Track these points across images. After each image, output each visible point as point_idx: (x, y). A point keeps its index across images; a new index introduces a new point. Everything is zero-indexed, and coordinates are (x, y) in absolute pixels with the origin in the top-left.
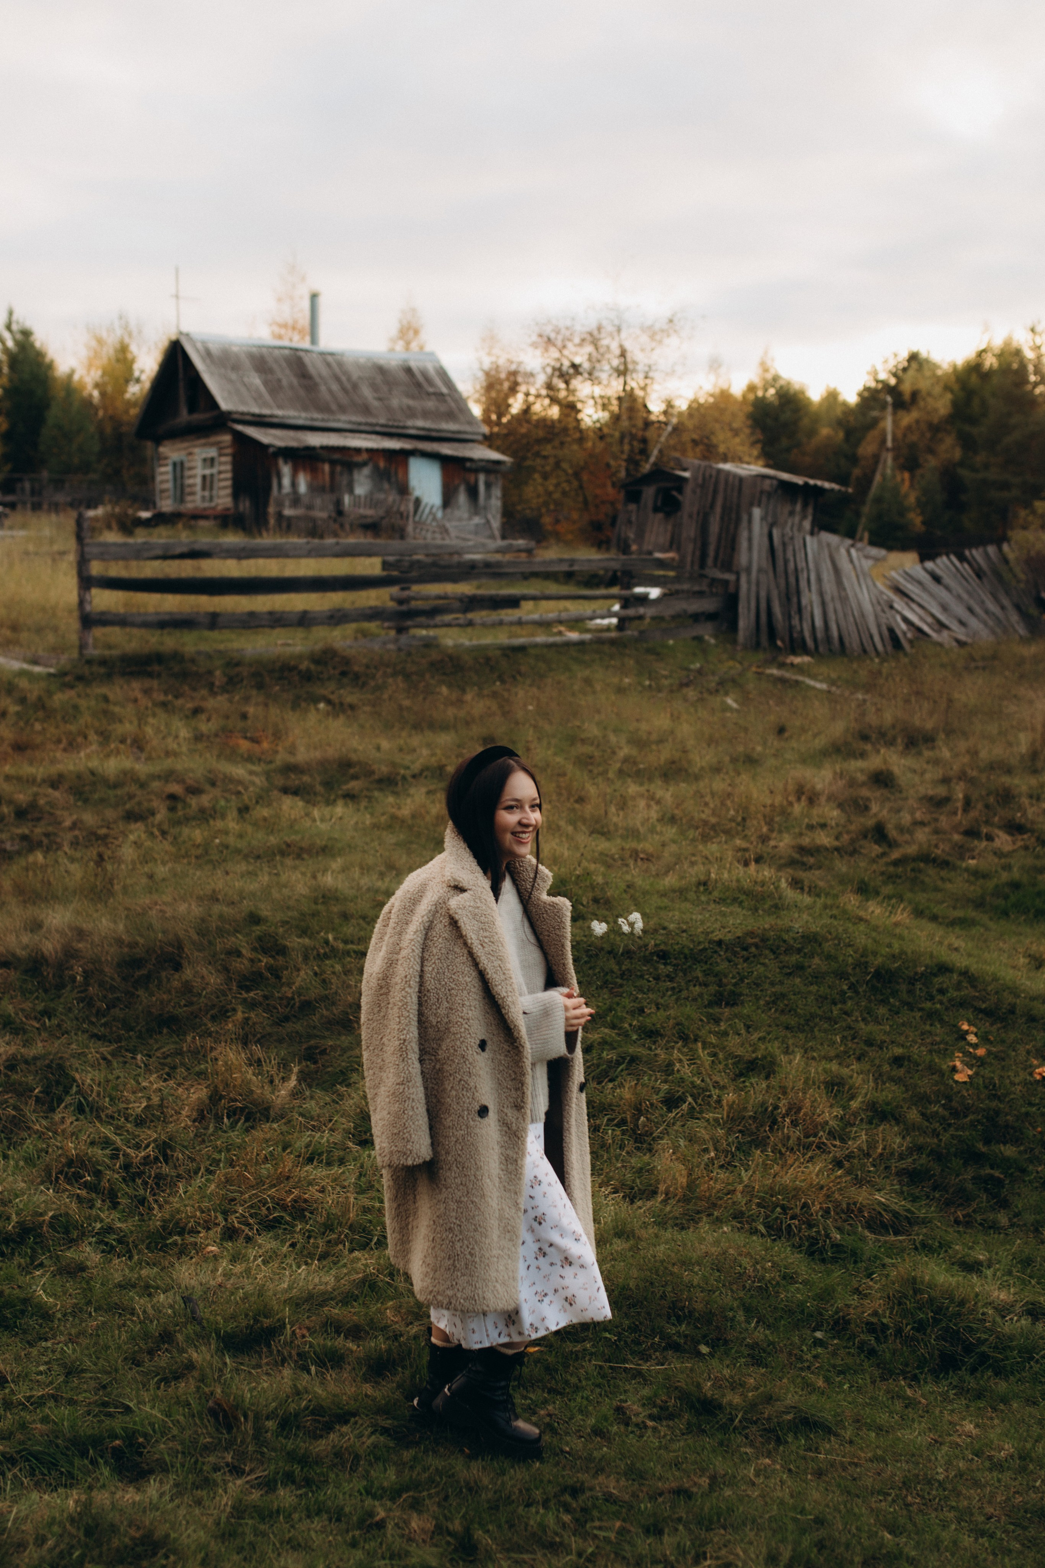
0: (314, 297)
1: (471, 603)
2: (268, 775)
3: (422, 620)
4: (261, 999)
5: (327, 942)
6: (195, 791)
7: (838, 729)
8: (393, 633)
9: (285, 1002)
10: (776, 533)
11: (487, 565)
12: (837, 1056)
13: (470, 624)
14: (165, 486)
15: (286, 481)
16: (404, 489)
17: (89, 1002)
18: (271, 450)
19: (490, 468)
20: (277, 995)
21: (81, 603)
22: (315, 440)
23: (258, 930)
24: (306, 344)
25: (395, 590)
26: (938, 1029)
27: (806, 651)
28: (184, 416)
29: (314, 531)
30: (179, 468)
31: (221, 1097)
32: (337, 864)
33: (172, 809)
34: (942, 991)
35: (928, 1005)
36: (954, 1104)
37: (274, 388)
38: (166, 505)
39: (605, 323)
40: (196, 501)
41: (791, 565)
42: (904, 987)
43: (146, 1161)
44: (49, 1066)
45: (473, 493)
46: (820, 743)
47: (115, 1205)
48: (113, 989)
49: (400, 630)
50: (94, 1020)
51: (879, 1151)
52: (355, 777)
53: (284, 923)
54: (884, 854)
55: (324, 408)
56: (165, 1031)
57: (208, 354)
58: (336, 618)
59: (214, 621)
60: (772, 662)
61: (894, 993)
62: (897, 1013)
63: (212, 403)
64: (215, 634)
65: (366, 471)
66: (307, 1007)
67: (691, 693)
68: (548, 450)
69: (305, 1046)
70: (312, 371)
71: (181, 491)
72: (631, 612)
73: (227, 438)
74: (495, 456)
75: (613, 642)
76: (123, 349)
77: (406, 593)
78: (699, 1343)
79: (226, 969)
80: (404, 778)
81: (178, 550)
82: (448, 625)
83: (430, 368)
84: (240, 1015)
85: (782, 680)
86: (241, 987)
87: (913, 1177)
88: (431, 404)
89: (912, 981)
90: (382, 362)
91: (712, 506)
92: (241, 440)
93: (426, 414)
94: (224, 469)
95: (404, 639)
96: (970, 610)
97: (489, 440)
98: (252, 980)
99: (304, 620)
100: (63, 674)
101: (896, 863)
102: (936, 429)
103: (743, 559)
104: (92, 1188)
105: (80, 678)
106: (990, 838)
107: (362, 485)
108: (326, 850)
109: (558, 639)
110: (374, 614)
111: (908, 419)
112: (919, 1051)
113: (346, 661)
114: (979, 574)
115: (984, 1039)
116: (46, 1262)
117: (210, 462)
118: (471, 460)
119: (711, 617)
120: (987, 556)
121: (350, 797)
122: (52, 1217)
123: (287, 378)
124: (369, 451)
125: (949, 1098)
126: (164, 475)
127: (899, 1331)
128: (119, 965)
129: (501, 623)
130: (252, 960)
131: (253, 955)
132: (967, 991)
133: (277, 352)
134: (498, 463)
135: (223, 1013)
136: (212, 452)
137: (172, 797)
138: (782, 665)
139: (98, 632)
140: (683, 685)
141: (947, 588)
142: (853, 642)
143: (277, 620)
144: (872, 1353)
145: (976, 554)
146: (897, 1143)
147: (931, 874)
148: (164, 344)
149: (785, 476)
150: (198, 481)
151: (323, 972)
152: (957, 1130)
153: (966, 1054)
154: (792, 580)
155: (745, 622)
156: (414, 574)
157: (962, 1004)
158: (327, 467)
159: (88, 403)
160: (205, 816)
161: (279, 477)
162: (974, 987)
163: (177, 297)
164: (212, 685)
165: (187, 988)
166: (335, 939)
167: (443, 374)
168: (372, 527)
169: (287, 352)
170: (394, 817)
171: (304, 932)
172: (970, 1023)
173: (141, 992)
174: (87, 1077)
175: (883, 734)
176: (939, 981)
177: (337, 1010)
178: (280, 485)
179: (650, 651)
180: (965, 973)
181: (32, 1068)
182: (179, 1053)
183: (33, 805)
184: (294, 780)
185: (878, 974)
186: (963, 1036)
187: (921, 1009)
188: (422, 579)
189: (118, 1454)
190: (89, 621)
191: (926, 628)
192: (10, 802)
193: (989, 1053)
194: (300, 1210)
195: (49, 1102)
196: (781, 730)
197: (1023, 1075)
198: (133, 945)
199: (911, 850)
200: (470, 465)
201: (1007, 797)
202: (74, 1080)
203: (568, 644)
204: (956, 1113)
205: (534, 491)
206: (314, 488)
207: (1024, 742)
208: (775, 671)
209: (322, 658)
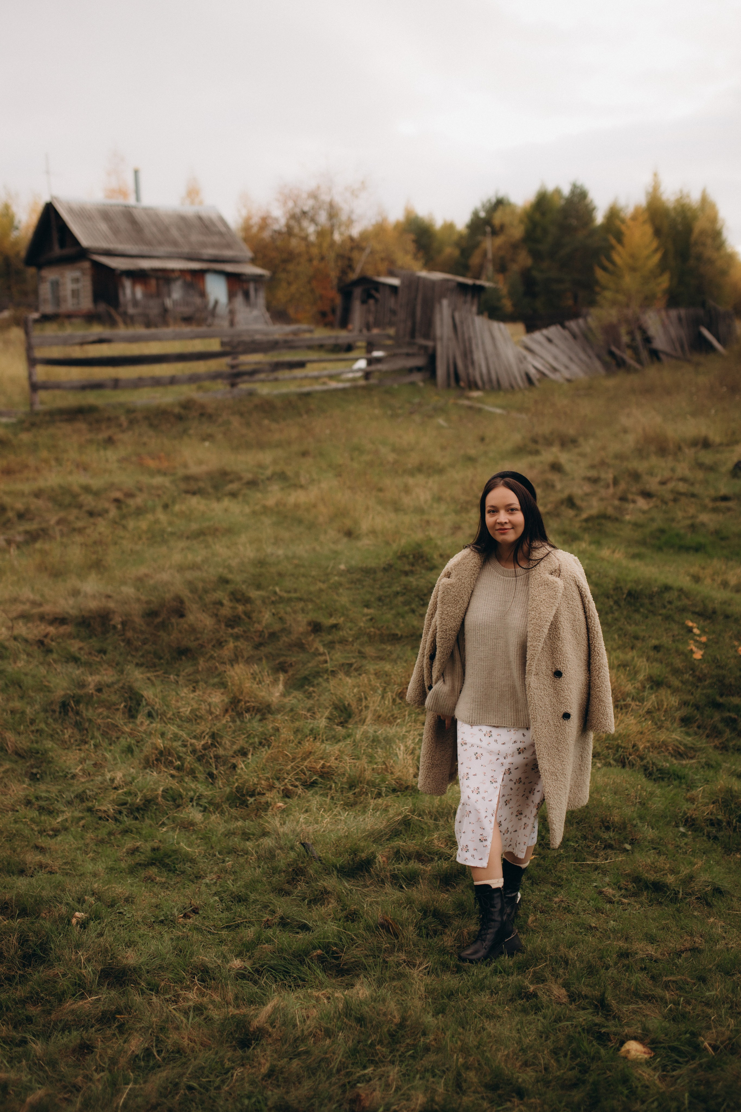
0: (136, 172)
1: (277, 366)
2: (173, 482)
3: (246, 378)
4: (242, 633)
5: (275, 593)
6: (130, 495)
7: (517, 438)
8: (228, 388)
9: (258, 634)
10: (457, 315)
11: (286, 342)
12: (619, 648)
13: (276, 380)
14: (46, 296)
15: (128, 291)
16: (203, 294)
17: (129, 642)
18: (117, 272)
19: (257, 279)
20: (252, 629)
21: (30, 376)
22: (146, 264)
23: (229, 587)
24: (132, 201)
25: (228, 359)
26: (675, 627)
27: (477, 388)
28: (57, 251)
29: (149, 323)
30: (56, 285)
31: (239, 701)
32: (243, 538)
33: (119, 508)
34: (670, 602)
35: (663, 611)
36: (697, 673)
37: (116, 231)
38: (48, 309)
39: (321, 185)
40: (69, 305)
41: (466, 336)
42: (646, 601)
43: (205, 747)
44: (122, 688)
45: (246, 295)
46: (508, 446)
47: (195, 778)
48: (142, 632)
49: (233, 385)
50: (134, 653)
51: (665, 706)
52: (231, 482)
53: (244, 582)
54: (576, 516)
55: (149, 243)
56: (184, 658)
57: (71, 210)
58: (194, 379)
59: (116, 384)
60: (461, 396)
61: (642, 605)
62: (647, 617)
63: (75, 242)
64: (118, 392)
65: (179, 283)
66: (273, 636)
67: (417, 418)
68: (290, 267)
69: (277, 662)
70: (139, 219)
71: (57, 300)
72: (373, 368)
73: (87, 265)
74: (258, 271)
75: (363, 388)
76: (7, 207)
77: (235, 362)
78: (623, 843)
79: (216, 615)
80: (263, 481)
81: (91, 339)
82: (263, 381)
83: (214, 216)
84: (231, 645)
85: (470, 408)
86: (228, 626)
87: (686, 721)
88: (216, 239)
89: (651, 597)
90: (183, 213)
91: (416, 299)
92: (98, 266)
93: (214, 246)
94: (86, 286)
95: (236, 390)
96: (571, 359)
97: (253, 261)
98: (233, 622)
99: (173, 381)
100: (21, 422)
101: (587, 520)
102: (515, 247)
103: (438, 332)
104: (179, 769)
105: (33, 425)
106: (634, 502)
107: (177, 293)
108: (230, 531)
109: (325, 388)
110: (215, 376)
111: (499, 240)
112: (666, 640)
113: (202, 407)
114: (574, 336)
115: (703, 631)
116: (166, 822)
117: (76, 280)
118: (244, 274)
119: (419, 369)
120: (578, 326)
121: (233, 495)
122: (163, 791)
123: (123, 224)
124: (183, 272)
125: (693, 670)
126: (45, 290)
127: (729, 823)
128: (143, 617)
129: (295, 378)
130: (231, 608)
131: (231, 605)
132: (686, 602)
133: (115, 208)
134: (261, 276)
135: (220, 644)
136: (77, 274)
137: (117, 501)
138: (468, 398)
139: (42, 395)
140: (411, 413)
141: (557, 346)
142: (505, 382)
143: (157, 382)
144: (716, 838)
145: (572, 324)
146: (674, 701)
147: (609, 526)
148: (41, 205)
149: (461, 279)
150: (69, 293)
151: (278, 613)
152: (702, 689)
153: (696, 641)
154: (467, 344)
155: (441, 371)
156: (240, 349)
157: (683, 610)
158: (154, 282)
160: (140, 512)
161: (124, 288)
162: (688, 598)
163: (48, 172)
164: (120, 425)
165: (193, 630)
166: (281, 590)
167: (221, 220)
168: (188, 320)
169: (121, 207)
170: (265, 507)
171: (259, 587)
172: (692, 621)
173: (161, 633)
174: (148, 693)
175: (545, 438)
176: (667, 596)
177: (294, 637)
178: (124, 294)
179: (387, 392)
180: (681, 590)
181: (112, 690)
182: (197, 672)
183: (27, 510)
184: (193, 486)
185: (630, 594)
186: (690, 630)
187: (660, 615)
188: (245, 352)
189: (321, 959)
190: (35, 387)
191: (547, 372)
192: (12, 509)
193: (709, 640)
194: (326, 774)
195: (131, 714)
196: (482, 439)
197: (732, 653)
198: (148, 602)
199: (594, 512)
200: (244, 278)
201: (636, 476)
202: (143, 696)
203: (336, 391)
204: (700, 680)
205: (282, 294)
206: (147, 295)
207: (631, 439)
208: (466, 402)
209: (187, 405)
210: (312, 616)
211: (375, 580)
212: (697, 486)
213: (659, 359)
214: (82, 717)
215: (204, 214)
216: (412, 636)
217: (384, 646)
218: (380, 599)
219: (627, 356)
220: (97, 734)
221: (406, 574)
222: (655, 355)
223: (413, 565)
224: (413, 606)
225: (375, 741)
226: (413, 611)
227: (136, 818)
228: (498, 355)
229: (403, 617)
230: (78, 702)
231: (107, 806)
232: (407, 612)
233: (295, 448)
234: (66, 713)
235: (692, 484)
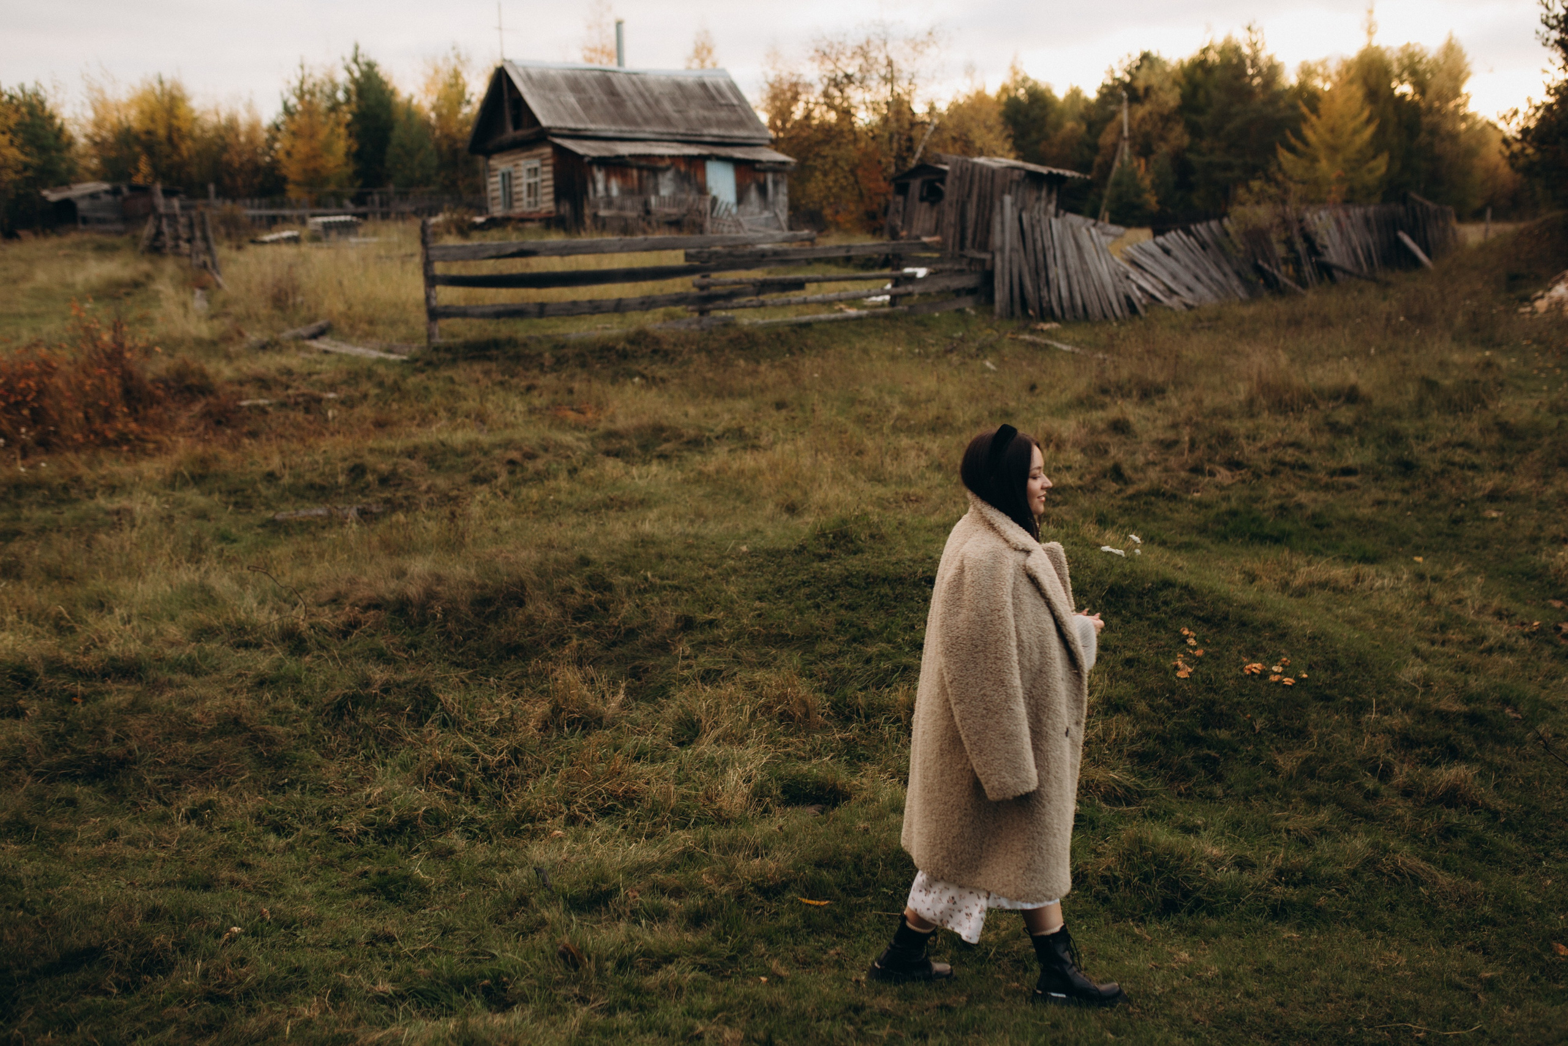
0: (619, 24)
1: (763, 287)
2: (592, 440)
3: (721, 303)
4: (592, 628)
5: (646, 579)
6: (531, 456)
7: (1081, 385)
8: (696, 315)
9: (612, 630)
10: (1025, 216)
11: (776, 253)
13: (763, 305)
14: (495, 194)
15: (600, 186)
16: (703, 190)
17: (449, 636)
18: (587, 160)
19: (778, 168)
20: (605, 624)
21: (428, 298)
22: (624, 149)
23: (587, 570)
24: (613, 66)
25: (696, 278)
26: (1163, 635)
27: (1054, 319)
28: (510, 133)
29: (626, 229)
30: (507, 177)
31: (562, 710)
32: (653, 514)
33: (512, 473)
34: (1166, 603)
35: (1154, 615)
36: (1176, 697)
37: (587, 105)
38: (497, 211)
39: (873, 38)
40: (523, 206)
41: (1039, 244)
42: (1133, 601)
43: (501, 764)
44: (417, 689)
45: (762, 190)
46: (1065, 397)
47: (476, 801)
48: (467, 624)
49: (702, 313)
50: (453, 650)
51: (1113, 737)
52: (667, 440)
53: (610, 564)
54: (1120, 491)
55: (632, 121)
56: (513, 657)
57: (529, 78)
58: (647, 304)
59: (542, 310)
60: (1024, 329)
61: (1126, 606)
63: (535, 121)
64: (543, 322)
65: (669, 175)
66: (631, 633)
67: (955, 358)
68: (826, 150)
69: (630, 666)
70: (619, 89)
71: (510, 198)
72: (901, 290)
73: (547, 150)
74: (780, 157)
75: (886, 316)
76: (456, 76)
77: (706, 280)
79: (562, 604)
80: (709, 439)
81: (510, 250)
82: (744, 307)
83: (722, 82)
84: (575, 642)
85: (1034, 344)
86: (575, 619)
87: (1142, 758)
88: (723, 114)
89: (1140, 595)
90: (680, 79)
91: (969, 194)
92: (559, 151)
93: (719, 123)
94: (546, 177)
95: (706, 320)
96: (1197, 278)
97: (775, 144)
98: (583, 613)
99: (619, 307)
100: (414, 360)
101: (1131, 498)
102: (1166, 119)
103: (997, 239)
104: (457, 787)
105: (429, 364)
106: (1212, 474)
107: (666, 187)
108: (645, 503)
109: (839, 315)
110: (680, 300)
111: (1141, 111)
112: (1146, 654)
113: (657, 341)
114: (1204, 246)
115: (1202, 642)
116: (421, 848)
117: (534, 172)
118: (760, 162)
119: (971, 291)
120: (1210, 230)
121: (663, 457)
122: (425, 812)
123: (598, 96)
124: (672, 157)
125: (1172, 692)
126: (494, 185)
127: (1128, 883)
128: (472, 604)
129: (789, 303)
130: (583, 596)
131: (585, 592)
132: (1188, 602)
133: (588, 74)
134: (783, 163)
135: (561, 641)
136: (535, 163)
137: (512, 462)
138: (1033, 332)
139: (443, 323)
140: (947, 352)
141: (1176, 260)
142: (1095, 310)
143: (596, 308)
144: (1106, 900)
145: (1201, 228)
146: (1128, 730)
147: (1161, 506)
148: (491, 70)
149: (1032, 167)
150: (524, 188)
151: (642, 605)
152: (1179, 718)
153: (1186, 654)
154: (1040, 257)
155: (1000, 295)
156: (712, 264)
157: (1183, 613)
158: (635, 173)
159: (426, 124)
160: (540, 477)
161: (594, 183)
162: (1193, 599)
164: (542, 365)
165: (530, 621)
166: (654, 576)
167: (733, 87)
168: (675, 224)
169: (597, 73)
170: (701, 473)
171: (627, 571)
172: (1190, 629)
173: (491, 626)
174: (449, 698)
175: (1120, 388)
176: (1163, 594)
177: (656, 636)
178: (595, 190)
179: (918, 323)
180: (1186, 587)
181: (403, 691)
182: (525, 675)
183: (394, 473)
184: (615, 445)
185: (1111, 591)
186: (1184, 640)
187: (1149, 619)
188: (719, 268)
189: (487, 991)
190: (434, 314)
191: (1158, 295)
192: (374, 471)
193: (1206, 653)
194: (630, 799)
195: (418, 719)
196: (1033, 388)
197: (1235, 671)
198: (483, 587)
199: (1144, 486)
200: (758, 166)
201: (1226, 438)
202: (439, 700)
203: (848, 320)
204: (1178, 705)
205: (816, 187)
206: (625, 192)
207: (1242, 391)
208: (1027, 337)
209: (639, 338)
210: (682, 610)
211: (780, 566)
212: (1315, 454)
213: (1331, 277)
214: (357, 723)
215: (708, 80)
216: (807, 637)
217: (767, 649)
218: (779, 590)
219: (1284, 275)
220: (372, 743)
221: (821, 558)
222: (1326, 271)
223: (832, 547)
224: (819, 600)
225: (711, 763)
226: (817, 606)
227: (385, 843)
228: (1086, 273)
229: (801, 613)
230: (356, 704)
231: (352, 825)
232: (808, 608)
233: (771, 397)
234: (341, 717)
235: (1309, 451)
